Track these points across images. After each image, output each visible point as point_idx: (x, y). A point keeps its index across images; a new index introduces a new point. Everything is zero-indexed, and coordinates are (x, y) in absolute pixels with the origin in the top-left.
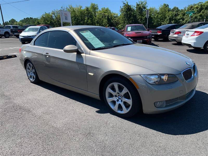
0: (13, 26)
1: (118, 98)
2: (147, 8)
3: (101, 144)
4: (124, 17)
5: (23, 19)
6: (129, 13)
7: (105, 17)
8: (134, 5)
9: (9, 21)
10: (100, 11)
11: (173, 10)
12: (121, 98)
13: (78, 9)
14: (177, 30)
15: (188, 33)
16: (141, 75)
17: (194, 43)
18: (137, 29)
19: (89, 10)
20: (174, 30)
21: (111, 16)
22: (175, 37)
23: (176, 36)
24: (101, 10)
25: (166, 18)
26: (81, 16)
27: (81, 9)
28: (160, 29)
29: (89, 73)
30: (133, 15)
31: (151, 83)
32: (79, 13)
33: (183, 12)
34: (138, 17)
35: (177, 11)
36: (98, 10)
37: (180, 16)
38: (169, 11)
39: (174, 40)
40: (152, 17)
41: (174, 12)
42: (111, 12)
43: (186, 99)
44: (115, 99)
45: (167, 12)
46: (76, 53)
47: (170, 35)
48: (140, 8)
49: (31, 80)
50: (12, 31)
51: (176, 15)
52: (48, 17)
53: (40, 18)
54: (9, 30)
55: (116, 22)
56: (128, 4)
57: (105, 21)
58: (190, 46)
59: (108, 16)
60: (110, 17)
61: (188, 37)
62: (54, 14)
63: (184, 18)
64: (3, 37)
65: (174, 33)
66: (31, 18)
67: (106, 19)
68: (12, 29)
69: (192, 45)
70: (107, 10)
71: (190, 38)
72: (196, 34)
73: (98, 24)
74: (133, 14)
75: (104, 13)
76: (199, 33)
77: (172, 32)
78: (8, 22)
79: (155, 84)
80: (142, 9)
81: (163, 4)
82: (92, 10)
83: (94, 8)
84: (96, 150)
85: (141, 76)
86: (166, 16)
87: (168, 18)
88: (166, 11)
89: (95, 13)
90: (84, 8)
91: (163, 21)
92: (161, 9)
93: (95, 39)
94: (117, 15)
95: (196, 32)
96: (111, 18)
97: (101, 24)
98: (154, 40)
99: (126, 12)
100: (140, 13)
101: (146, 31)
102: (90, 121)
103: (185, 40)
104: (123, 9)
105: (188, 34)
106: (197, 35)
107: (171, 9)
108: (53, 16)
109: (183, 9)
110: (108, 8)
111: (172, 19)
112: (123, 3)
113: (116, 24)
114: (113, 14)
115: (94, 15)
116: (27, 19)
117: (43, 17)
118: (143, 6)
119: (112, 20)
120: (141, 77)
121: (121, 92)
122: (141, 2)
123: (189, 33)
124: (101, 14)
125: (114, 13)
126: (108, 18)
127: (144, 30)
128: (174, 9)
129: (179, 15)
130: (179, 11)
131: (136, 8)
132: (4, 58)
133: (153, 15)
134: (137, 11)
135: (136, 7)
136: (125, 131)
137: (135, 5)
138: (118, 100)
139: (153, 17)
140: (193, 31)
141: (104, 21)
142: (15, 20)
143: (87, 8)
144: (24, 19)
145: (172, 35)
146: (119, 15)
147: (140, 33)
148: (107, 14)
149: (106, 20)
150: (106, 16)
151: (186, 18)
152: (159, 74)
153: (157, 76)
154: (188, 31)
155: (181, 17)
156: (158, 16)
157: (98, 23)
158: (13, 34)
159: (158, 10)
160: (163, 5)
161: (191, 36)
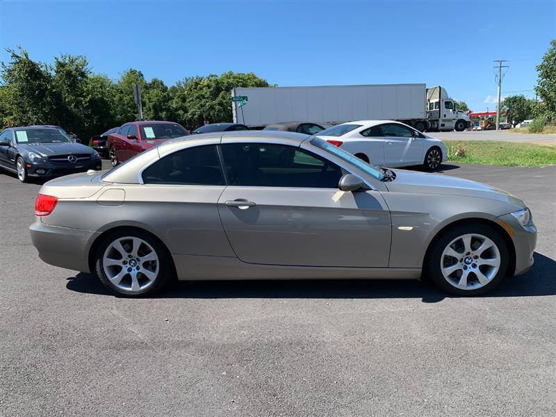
2: (90, 76)
4: (22, 96)
8: (48, 65)
30: (51, 91)
34: (68, 98)
40: (106, 99)
44: (461, 266)
48: (69, 74)
56: (27, 58)
74: (49, 87)
80: (77, 77)
81: (129, 69)
86: (144, 100)
99: (27, 80)
104: (14, 70)
107: (148, 83)
109: (176, 85)
112: (11, 54)
118: (76, 70)
122: (68, 58)
134: (60, 80)
135: (56, 69)
137: (54, 65)
138: (465, 267)
139: (108, 101)
151: (189, 107)
155: (179, 104)
156: (121, 98)
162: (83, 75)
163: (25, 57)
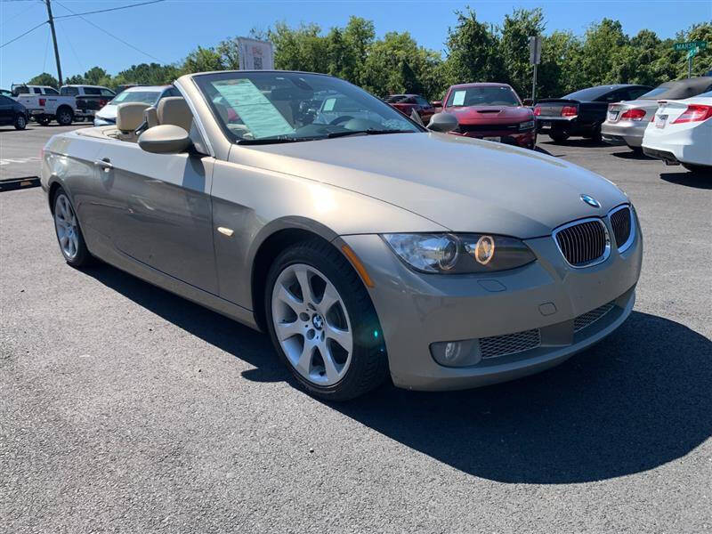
0: (85, 88)
1: (311, 327)
2: (543, 34)
3: (198, 494)
4: (462, 66)
5: (128, 67)
6: (477, 49)
7: (396, 64)
8: (495, 25)
9: (86, 74)
10: (380, 44)
11: (637, 42)
12: (322, 324)
13: (307, 35)
14: (630, 105)
15: (663, 114)
16: (385, 236)
17: (686, 147)
18: (488, 101)
19: (343, 38)
20: (622, 102)
21: (417, 59)
22: (624, 130)
23: (627, 124)
24: (384, 40)
25: (610, 67)
26: (316, 60)
27: (318, 35)
28: (573, 102)
29: (221, 229)
30: (493, 57)
31: (423, 269)
32: (309, 48)
33: (673, 49)
34: (511, 64)
35: (651, 46)
36: (375, 40)
37: (662, 63)
38: (621, 43)
39: (620, 141)
40: (559, 64)
41: (642, 49)
42: (418, 46)
43: (574, 342)
44: (302, 327)
45: (613, 49)
46: (186, 155)
47: (606, 123)
48: (517, 34)
49: (68, 254)
50: (80, 104)
51: (645, 60)
52: (207, 62)
53: (182, 65)
54: (71, 101)
55: (432, 79)
56: (474, 19)
57: (396, 76)
58: (670, 160)
59: (406, 61)
60: (411, 65)
61: (663, 127)
62: (226, 51)
63: (675, 70)
64: (54, 122)
65: (621, 114)
66: (153, 64)
67: (397, 71)
68: (84, 97)
69: (679, 154)
70: (404, 42)
71: (672, 129)
72: (694, 115)
73: (371, 88)
74: (491, 53)
75: (394, 49)
76: (704, 113)
77: (612, 112)
78: (83, 76)
79: (437, 271)
80: (526, 38)
81: (603, 19)
82: (351, 40)
83: (362, 32)
84: (169, 520)
85: (382, 238)
86: (609, 61)
87: (616, 68)
88: (611, 46)
89: (363, 51)
90: (325, 34)
91: (600, 80)
92: (593, 39)
93: (264, 109)
94: (437, 57)
95: (692, 108)
96: (417, 67)
97: (379, 88)
98: (551, 140)
99: (469, 46)
100: (515, 49)
101: (520, 105)
102: (201, 406)
103: (653, 138)
104: (457, 36)
105: (664, 117)
106: (696, 120)
107: (630, 38)
108: (224, 57)
109: (674, 38)
110: (407, 33)
111: (634, 71)
112: (458, 16)
113: (433, 89)
114: (423, 54)
115: (360, 57)
116: (140, 67)
117: (191, 61)
118: (527, 27)
119: (420, 75)
120: (382, 244)
121: (320, 301)
122: (520, 14)
123: (667, 111)
124: (381, 52)
125: (427, 50)
126: (406, 67)
127: (512, 102)
128: (640, 37)
129: (657, 58)
130: (657, 46)
131: (504, 33)
132: (22, 184)
133: (563, 58)
134: (506, 43)
135: (503, 29)
136: (312, 452)
137: (502, 25)
138: (312, 333)
139: (561, 66)
140: (682, 106)
141: (392, 78)
142: (103, 69)
143: (337, 33)
144: (133, 67)
145: (613, 123)
146: (444, 59)
147: (496, 114)
148: (401, 52)
149: (399, 75)
150: (399, 61)
151: (682, 68)
152: (452, 232)
153: (443, 243)
154: (665, 107)
155: (665, 66)
156: (579, 61)
157: (369, 84)
158: (84, 112)
159: (581, 40)
160: (601, 24)
161: (676, 122)
162: (534, 33)
163: (472, 19)
